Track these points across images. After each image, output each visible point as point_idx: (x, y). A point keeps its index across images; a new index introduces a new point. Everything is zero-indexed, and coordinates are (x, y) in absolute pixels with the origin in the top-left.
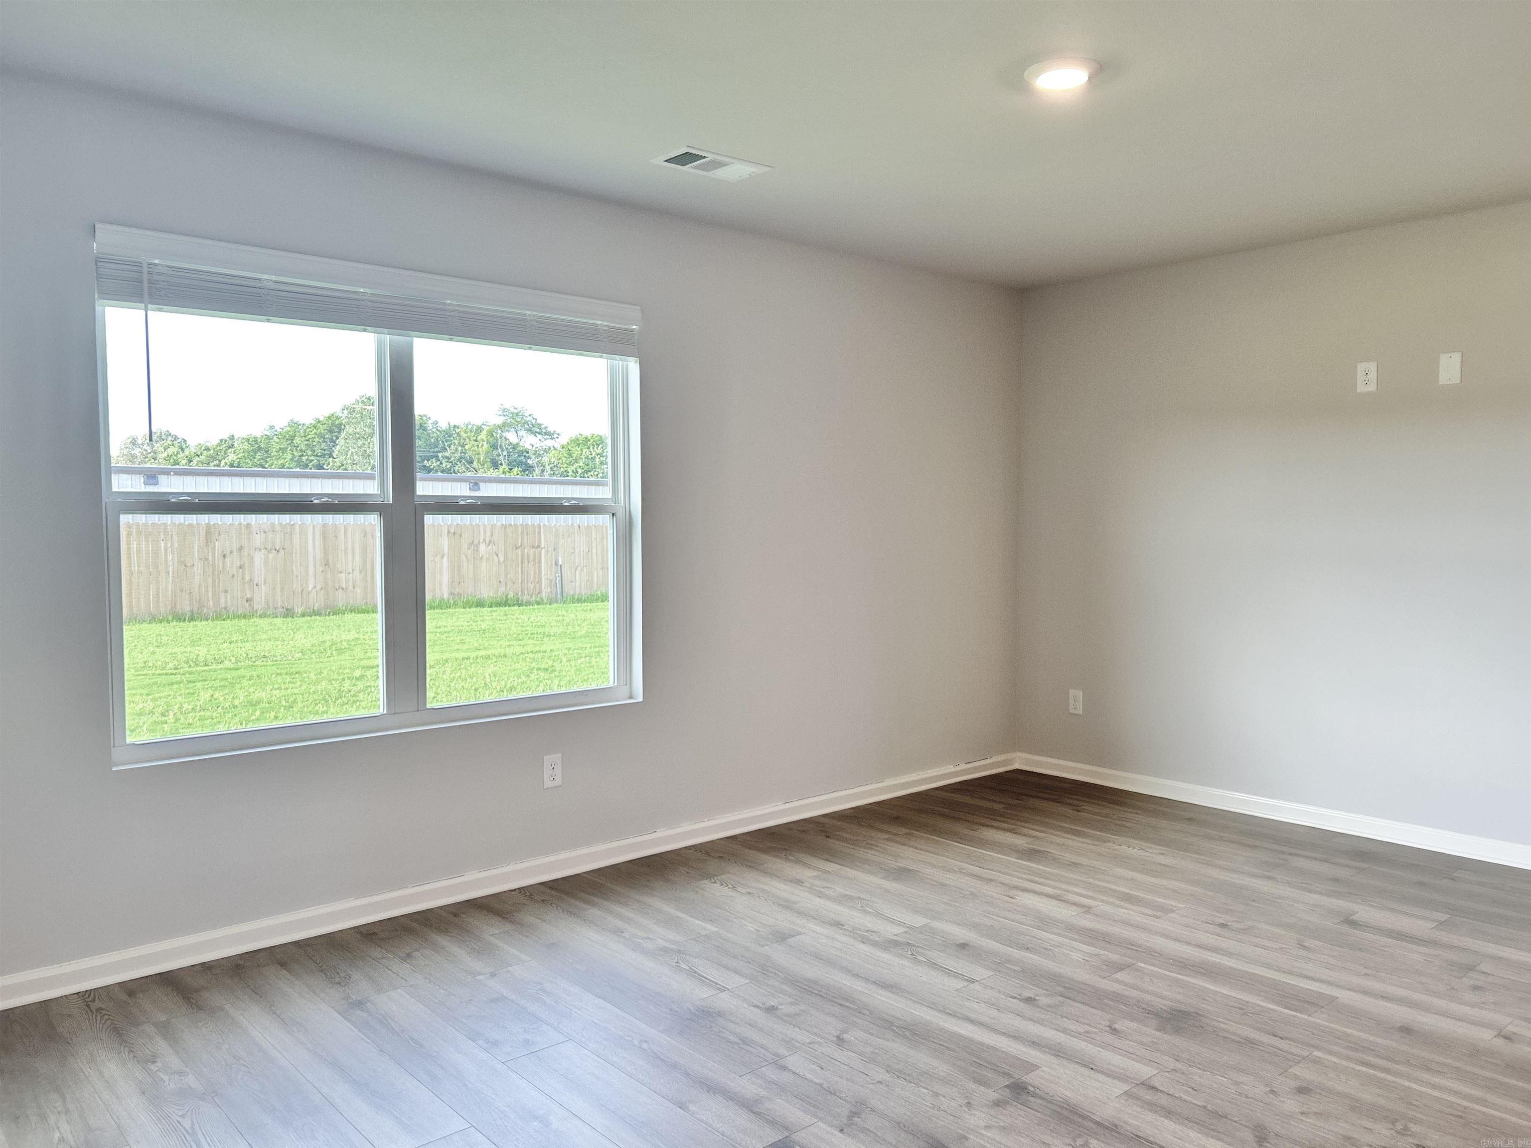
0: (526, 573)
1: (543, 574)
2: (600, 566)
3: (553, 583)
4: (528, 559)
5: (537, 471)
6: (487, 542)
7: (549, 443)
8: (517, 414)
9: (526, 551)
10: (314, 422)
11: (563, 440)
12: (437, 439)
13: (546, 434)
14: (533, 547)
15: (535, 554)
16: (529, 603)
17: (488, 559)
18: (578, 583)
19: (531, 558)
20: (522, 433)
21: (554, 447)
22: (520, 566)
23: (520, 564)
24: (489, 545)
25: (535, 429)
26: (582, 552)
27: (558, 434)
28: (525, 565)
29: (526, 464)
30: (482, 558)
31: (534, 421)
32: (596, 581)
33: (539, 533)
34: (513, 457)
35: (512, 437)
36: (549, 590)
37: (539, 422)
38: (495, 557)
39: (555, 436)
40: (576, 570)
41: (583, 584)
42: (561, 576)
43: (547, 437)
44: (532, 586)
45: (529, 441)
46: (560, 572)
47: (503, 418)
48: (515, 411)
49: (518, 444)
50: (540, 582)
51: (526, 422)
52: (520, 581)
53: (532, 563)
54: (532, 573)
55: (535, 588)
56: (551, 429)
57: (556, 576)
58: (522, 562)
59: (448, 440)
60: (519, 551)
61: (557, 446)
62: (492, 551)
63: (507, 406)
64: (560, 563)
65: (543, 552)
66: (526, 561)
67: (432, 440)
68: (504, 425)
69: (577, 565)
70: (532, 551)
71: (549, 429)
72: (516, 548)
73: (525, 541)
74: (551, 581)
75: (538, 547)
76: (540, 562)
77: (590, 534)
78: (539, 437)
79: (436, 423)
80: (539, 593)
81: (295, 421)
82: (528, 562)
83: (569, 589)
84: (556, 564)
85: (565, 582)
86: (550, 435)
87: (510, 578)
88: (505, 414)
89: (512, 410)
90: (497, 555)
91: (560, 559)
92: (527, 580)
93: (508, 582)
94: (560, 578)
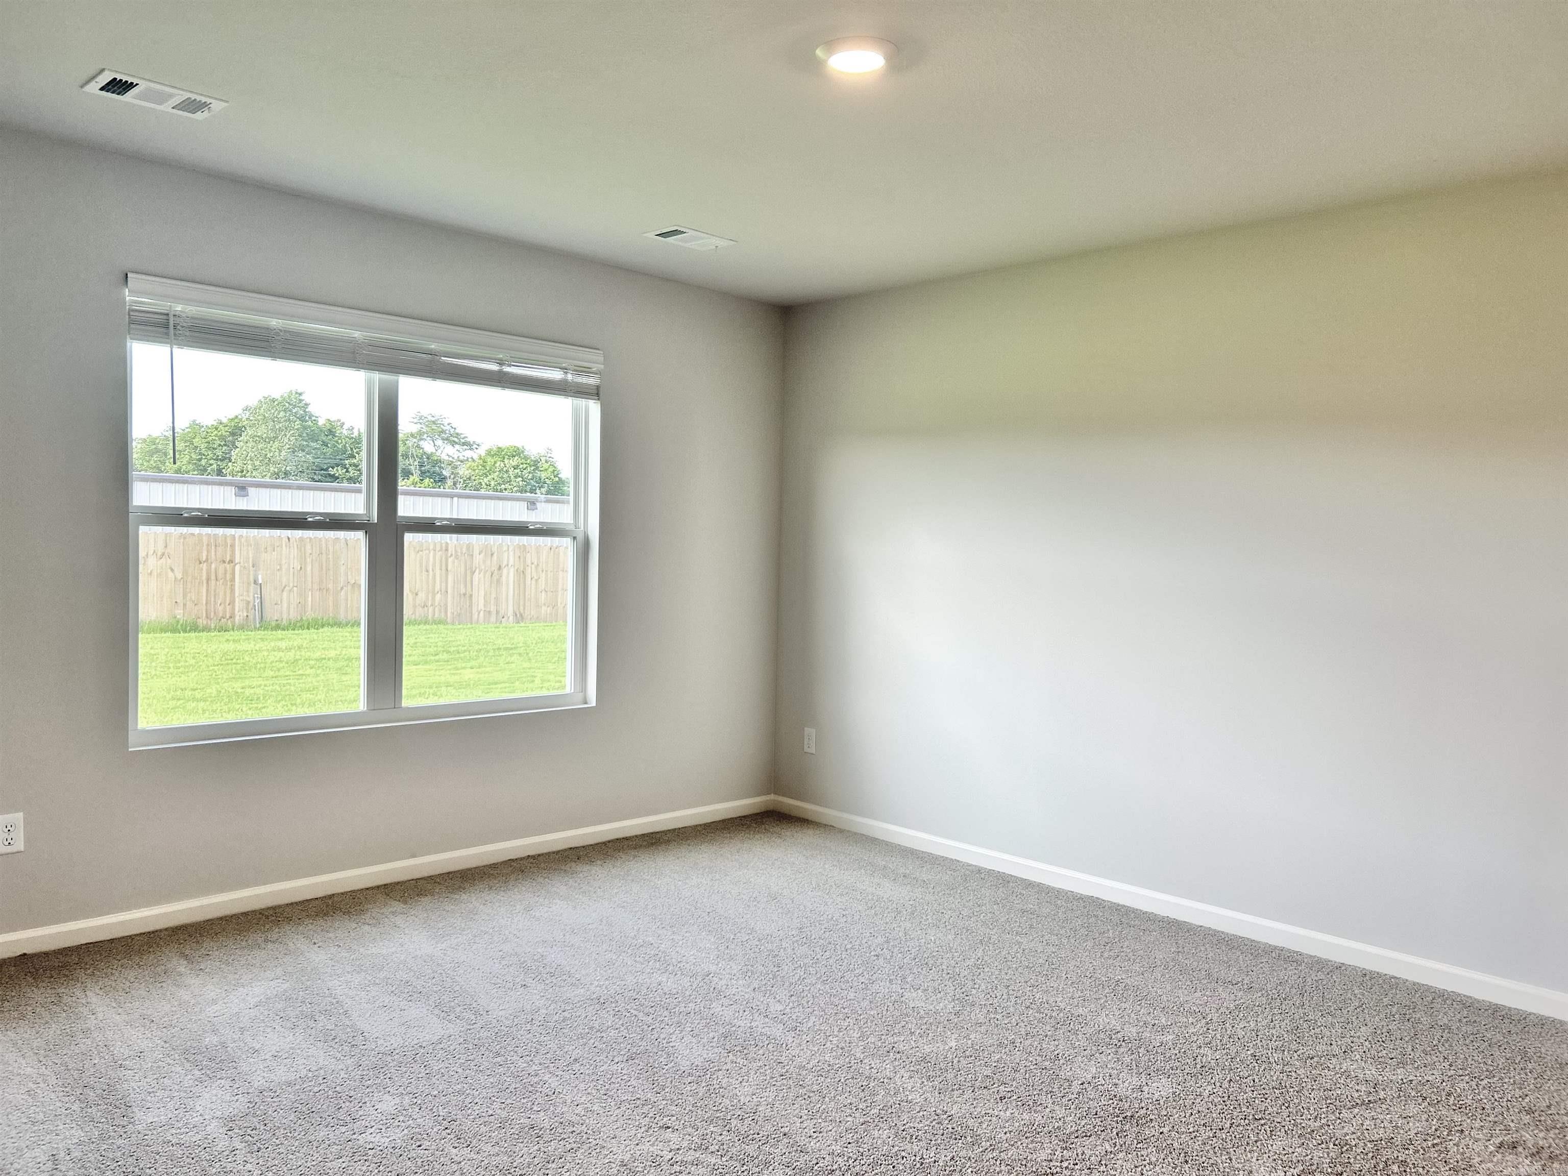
0: (213, 593)
1: (237, 594)
2: (316, 587)
3: (251, 604)
4: (216, 576)
5: (450, 482)
6: (158, 556)
7: (469, 454)
8: (434, 422)
9: (213, 566)
10: (215, 423)
11: (482, 451)
12: (345, 446)
13: (464, 444)
14: (224, 562)
15: (226, 571)
16: (207, 629)
17: (159, 575)
18: (285, 605)
19: (220, 575)
20: (439, 442)
21: (472, 458)
22: (205, 585)
23: (205, 582)
24: (161, 558)
25: (454, 439)
26: (291, 569)
27: (478, 445)
28: (213, 582)
29: (440, 474)
30: (151, 573)
31: (452, 430)
32: (310, 603)
33: (233, 546)
34: (427, 467)
35: (428, 447)
36: (245, 614)
37: (457, 431)
38: (170, 574)
39: (475, 446)
40: (283, 591)
41: (292, 606)
42: (261, 597)
43: (465, 447)
44: (221, 608)
45: (447, 452)
46: (259, 593)
47: (419, 426)
48: (433, 419)
49: (432, 453)
50: (232, 603)
51: (443, 432)
52: (204, 602)
53: (221, 581)
54: (221, 594)
55: (225, 612)
56: (470, 439)
57: (254, 597)
58: (208, 580)
59: (357, 447)
60: (204, 566)
61: (476, 457)
62: (166, 566)
63: (424, 413)
64: (260, 582)
65: (237, 568)
66: (213, 577)
67: (340, 446)
68: (420, 433)
69: (283, 585)
70: (221, 567)
71: (468, 440)
72: (200, 563)
73: (213, 553)
74: (248, 603)
75: (231, 561)
76: (233, 579)
77: (303, 549)
78: (457, 447)
79: (351, 429)
80: (231, 617)
81: (197, 422)
82: (217, 580)
83: (272, 614)
84: (255, 582)
85: (267, 604)
86: (468, 445)
87: (191, 598)
88: (421, 421)
89: (430, 418)
90: (172, 570)
91: (260, 577)
92: (215, 601)
93: (188, 603)
94: (259, 600)
